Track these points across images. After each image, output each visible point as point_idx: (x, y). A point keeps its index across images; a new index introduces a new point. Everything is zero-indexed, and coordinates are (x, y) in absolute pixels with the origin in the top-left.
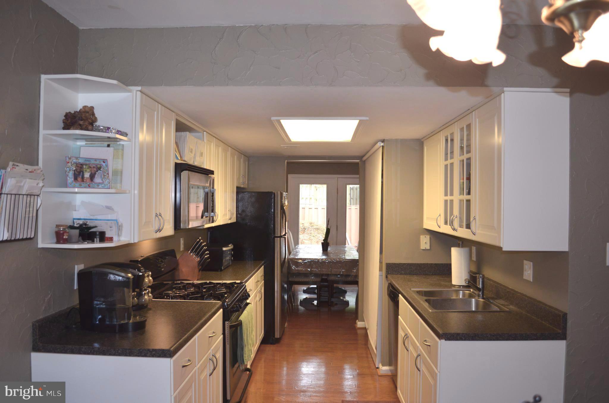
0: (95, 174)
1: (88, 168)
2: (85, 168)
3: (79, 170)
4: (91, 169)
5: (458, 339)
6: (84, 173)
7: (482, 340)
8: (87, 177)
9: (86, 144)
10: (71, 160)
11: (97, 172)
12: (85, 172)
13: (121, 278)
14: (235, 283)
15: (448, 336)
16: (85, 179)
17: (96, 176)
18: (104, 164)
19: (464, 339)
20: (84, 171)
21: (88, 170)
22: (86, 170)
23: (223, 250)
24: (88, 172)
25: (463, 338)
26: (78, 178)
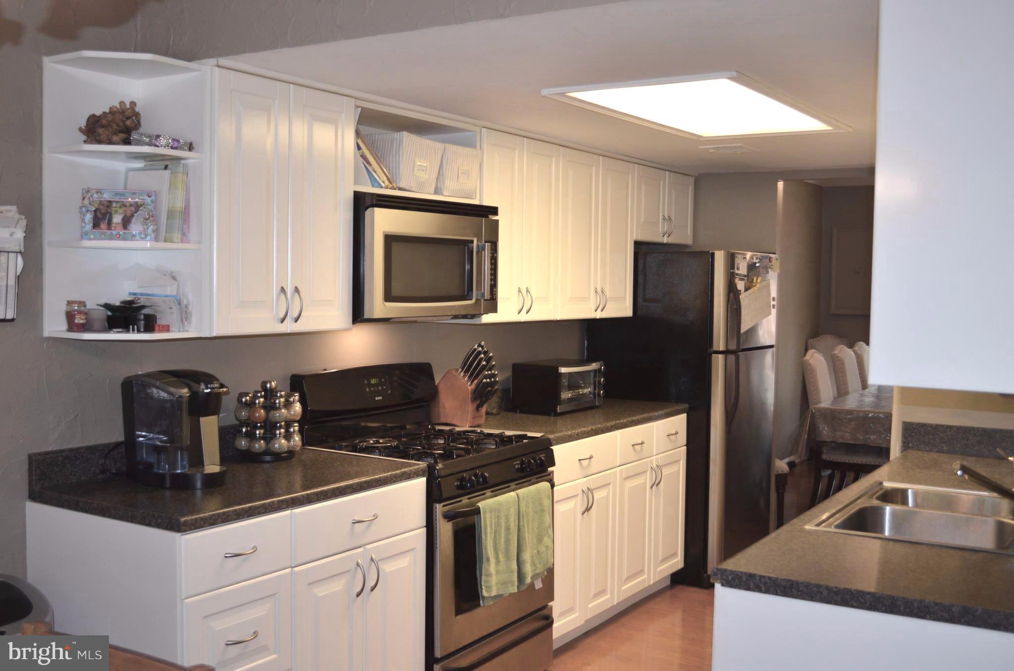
0: (132, 216)
1: (120, 207)
2: (115, 207)
3: (104, 211)
4: (125, 208)
5: (751, 587)
6: (113, 216)
7: (808, 598)
8: (117, 222)
9: (145, 166)
10: (89, 195)
11: (136, 213)
12: (115, 213)
13: (166, 395)
14: (525, 437)
15: (728, 577)
16: (114, 225)
17: (134, 220)
18: (149, 200)
19: (763, 589)
20: (113, 213)
21: (121, 211)
22: (116, 211)
23: (559, 372)
24: (120, 214)
25: (761, 587)
26: (101, 223)
